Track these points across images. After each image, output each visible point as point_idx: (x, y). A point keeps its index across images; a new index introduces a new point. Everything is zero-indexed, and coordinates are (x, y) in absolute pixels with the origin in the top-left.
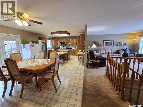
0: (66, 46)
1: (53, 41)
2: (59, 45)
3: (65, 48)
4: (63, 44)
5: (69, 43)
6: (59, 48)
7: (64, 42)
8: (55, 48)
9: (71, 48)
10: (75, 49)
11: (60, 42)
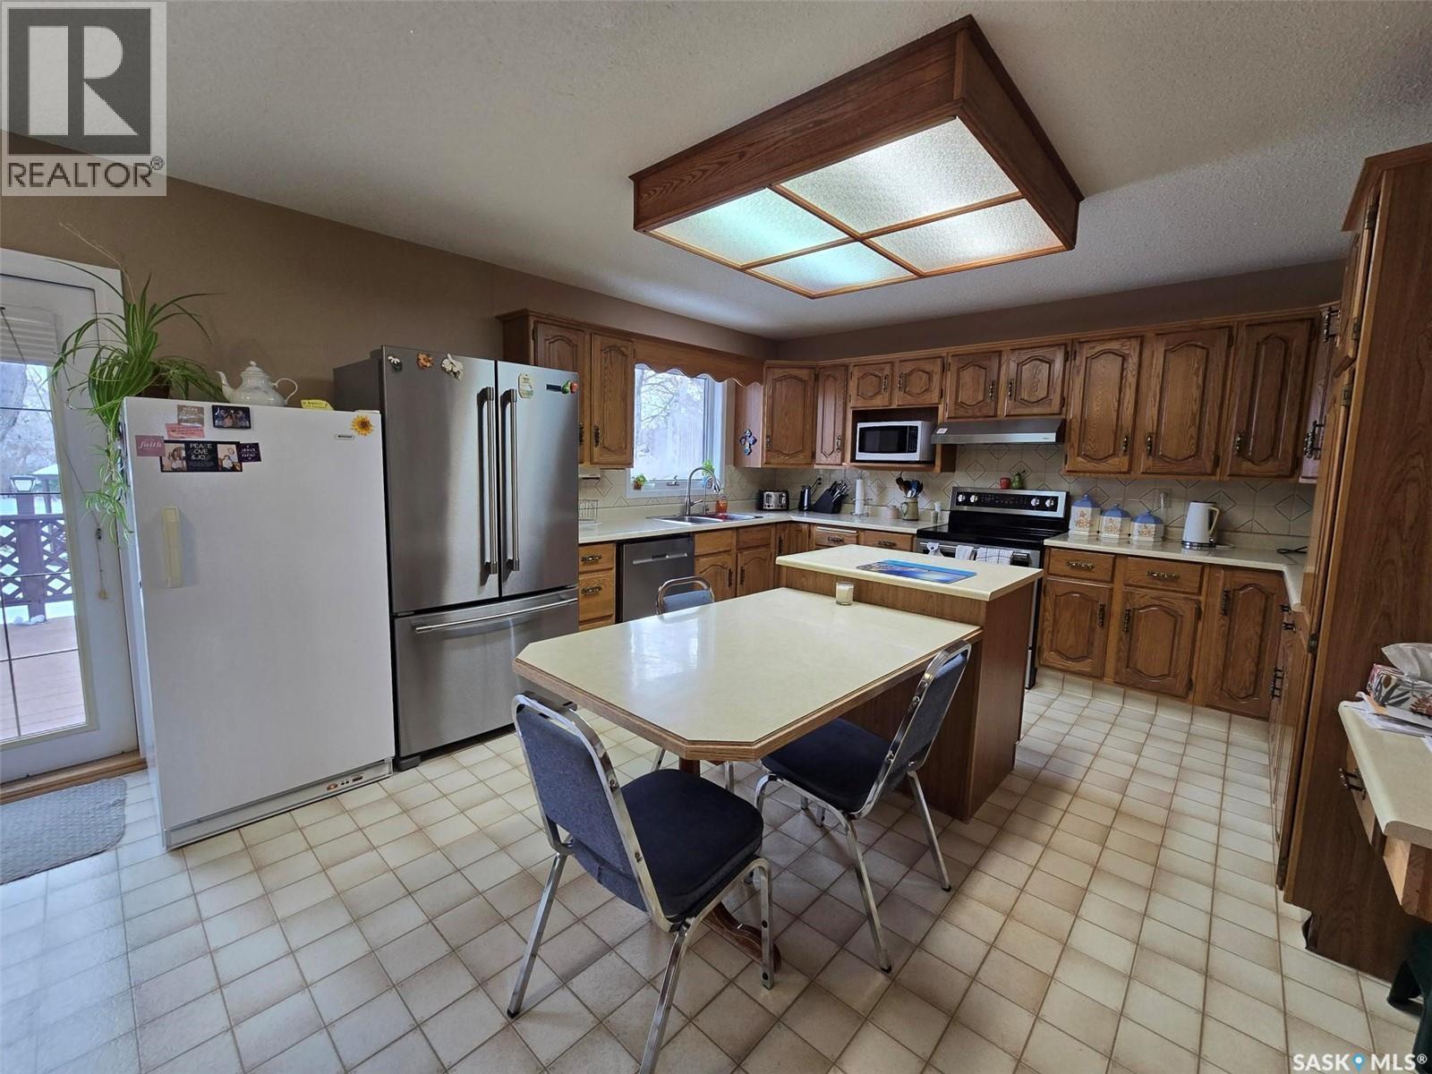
0: (962, 480)
1: (756, 399)
2: (830, 461)
3: (936, 509)
4: (904, 440)
5: (1014, 423)
6: (835, 502)
7: (929, 413)
8: (773, 498)
9: (1061, 526)
10: (1140, 541)
11: (860, 415)
